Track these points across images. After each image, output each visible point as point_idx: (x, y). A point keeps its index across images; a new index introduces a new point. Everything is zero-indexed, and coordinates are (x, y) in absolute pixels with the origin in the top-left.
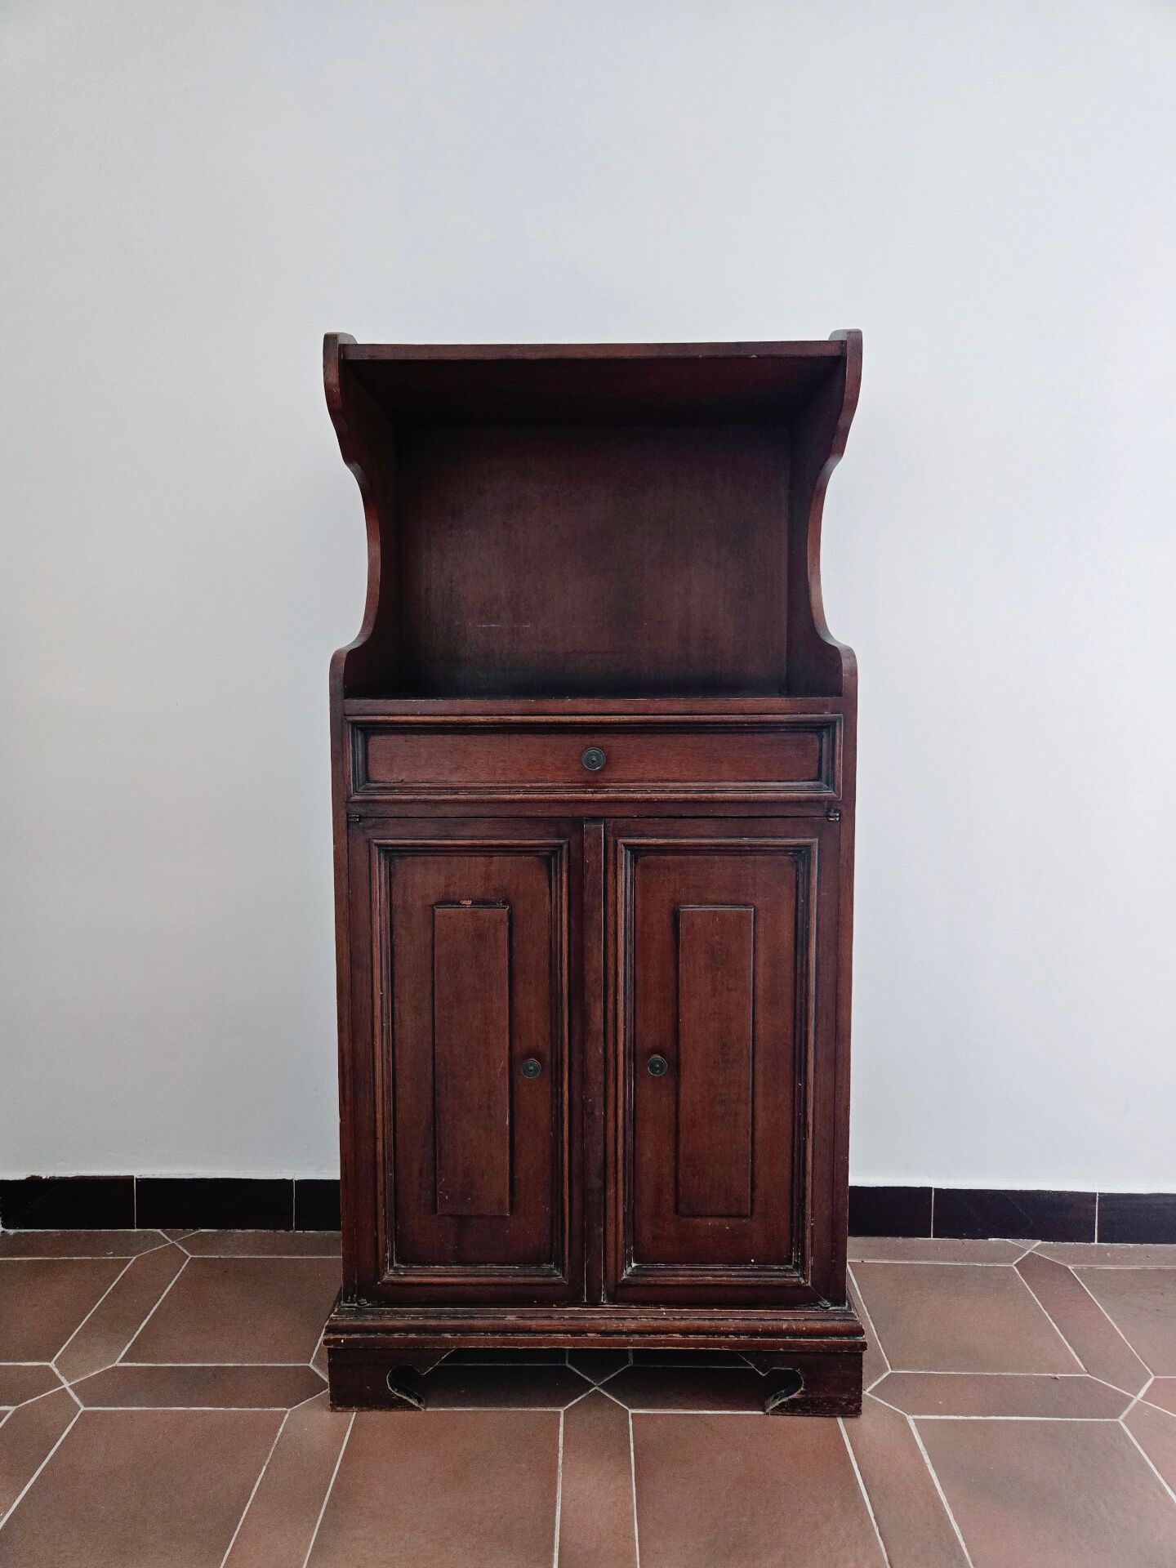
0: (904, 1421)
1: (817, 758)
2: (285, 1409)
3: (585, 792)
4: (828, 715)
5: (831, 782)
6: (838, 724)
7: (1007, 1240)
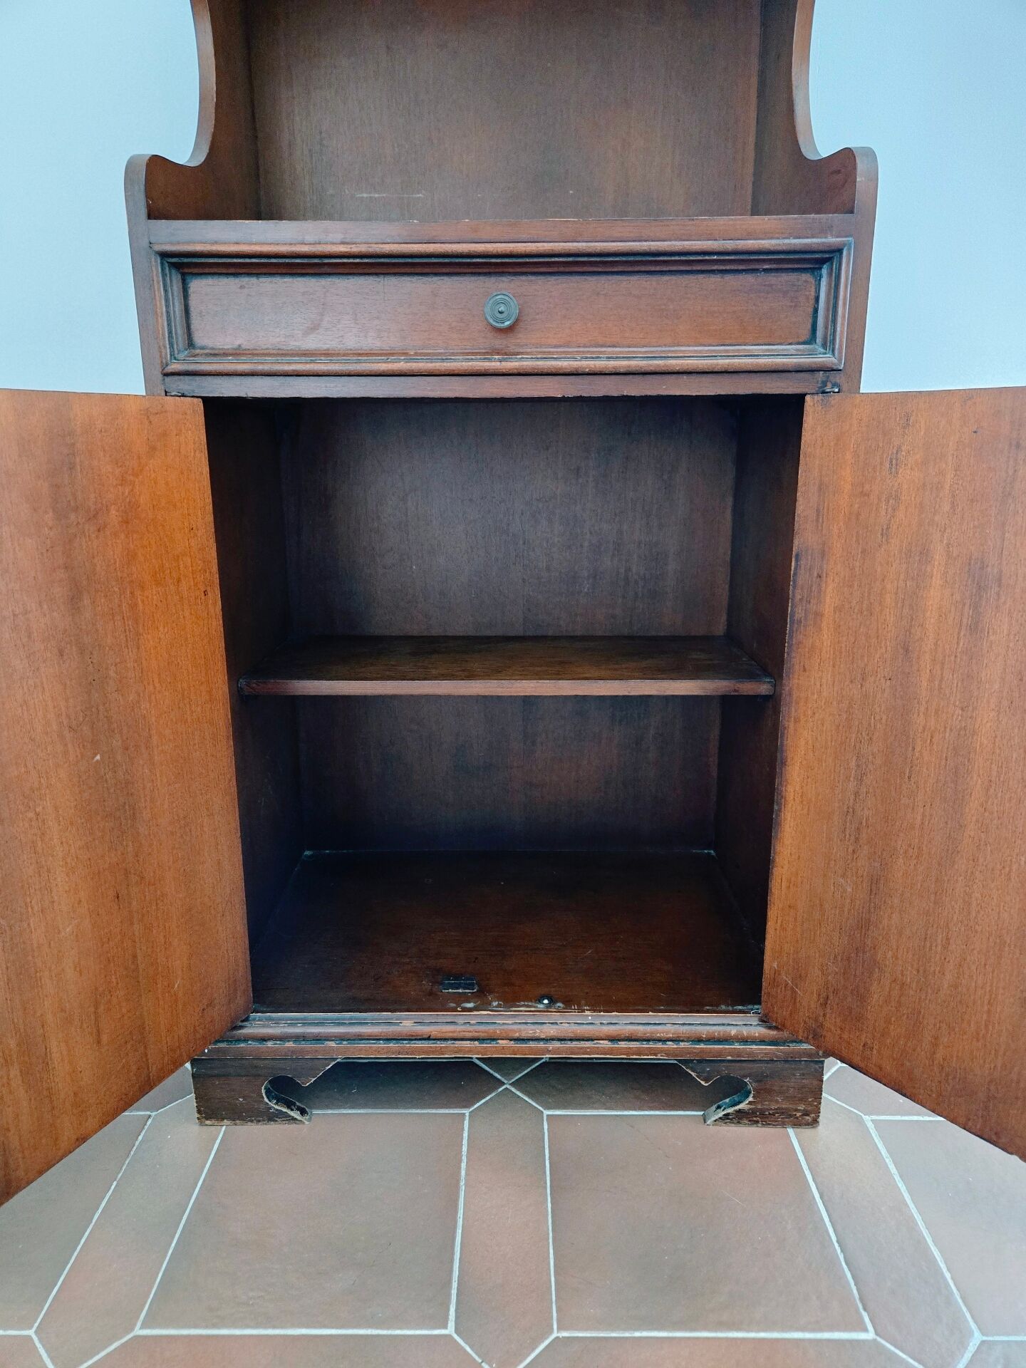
0: (861, 1122)
1: (811, 310)
2: (148, 1113)
3: (490, 360)
4: (831, 240)
5: (829, 344)
6: (845, 253)
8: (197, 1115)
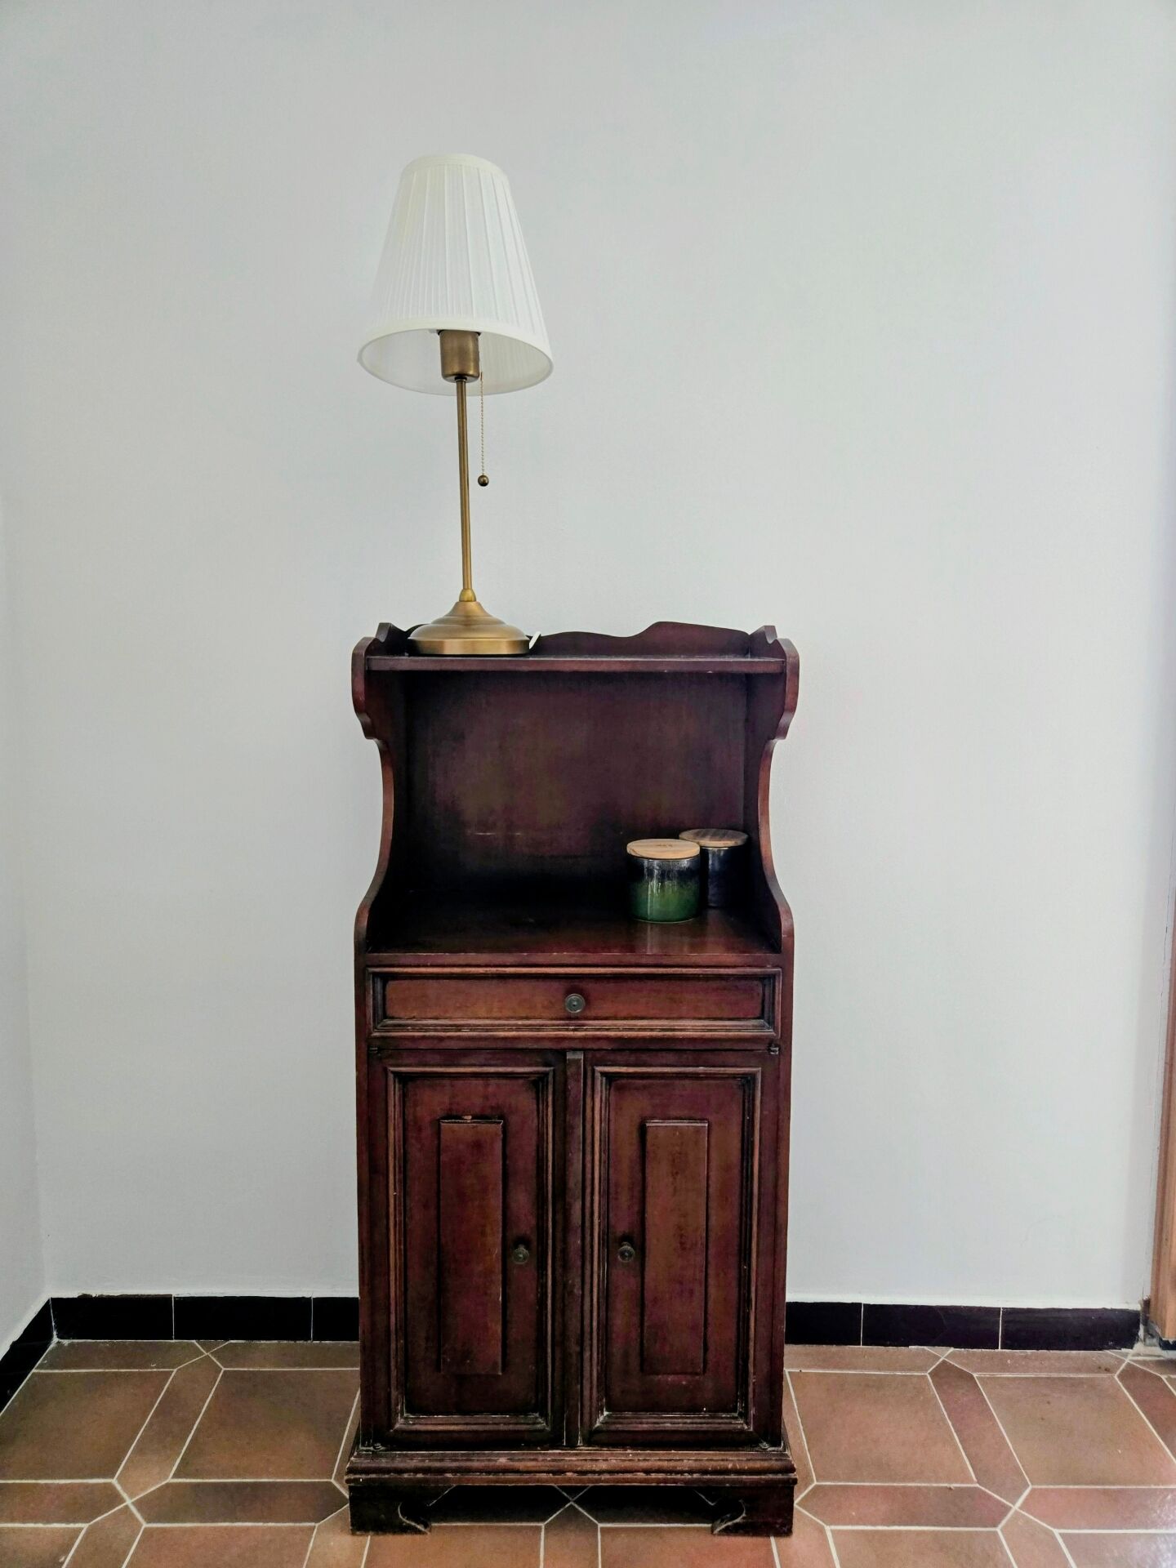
1: (760, 1001)
2: (313, 1524)
3: (567, 1030)
4: (770, 970)
5: (771, 1022)
6: (777, 978)
7: (925, 1348)
8: (351, 1528)
